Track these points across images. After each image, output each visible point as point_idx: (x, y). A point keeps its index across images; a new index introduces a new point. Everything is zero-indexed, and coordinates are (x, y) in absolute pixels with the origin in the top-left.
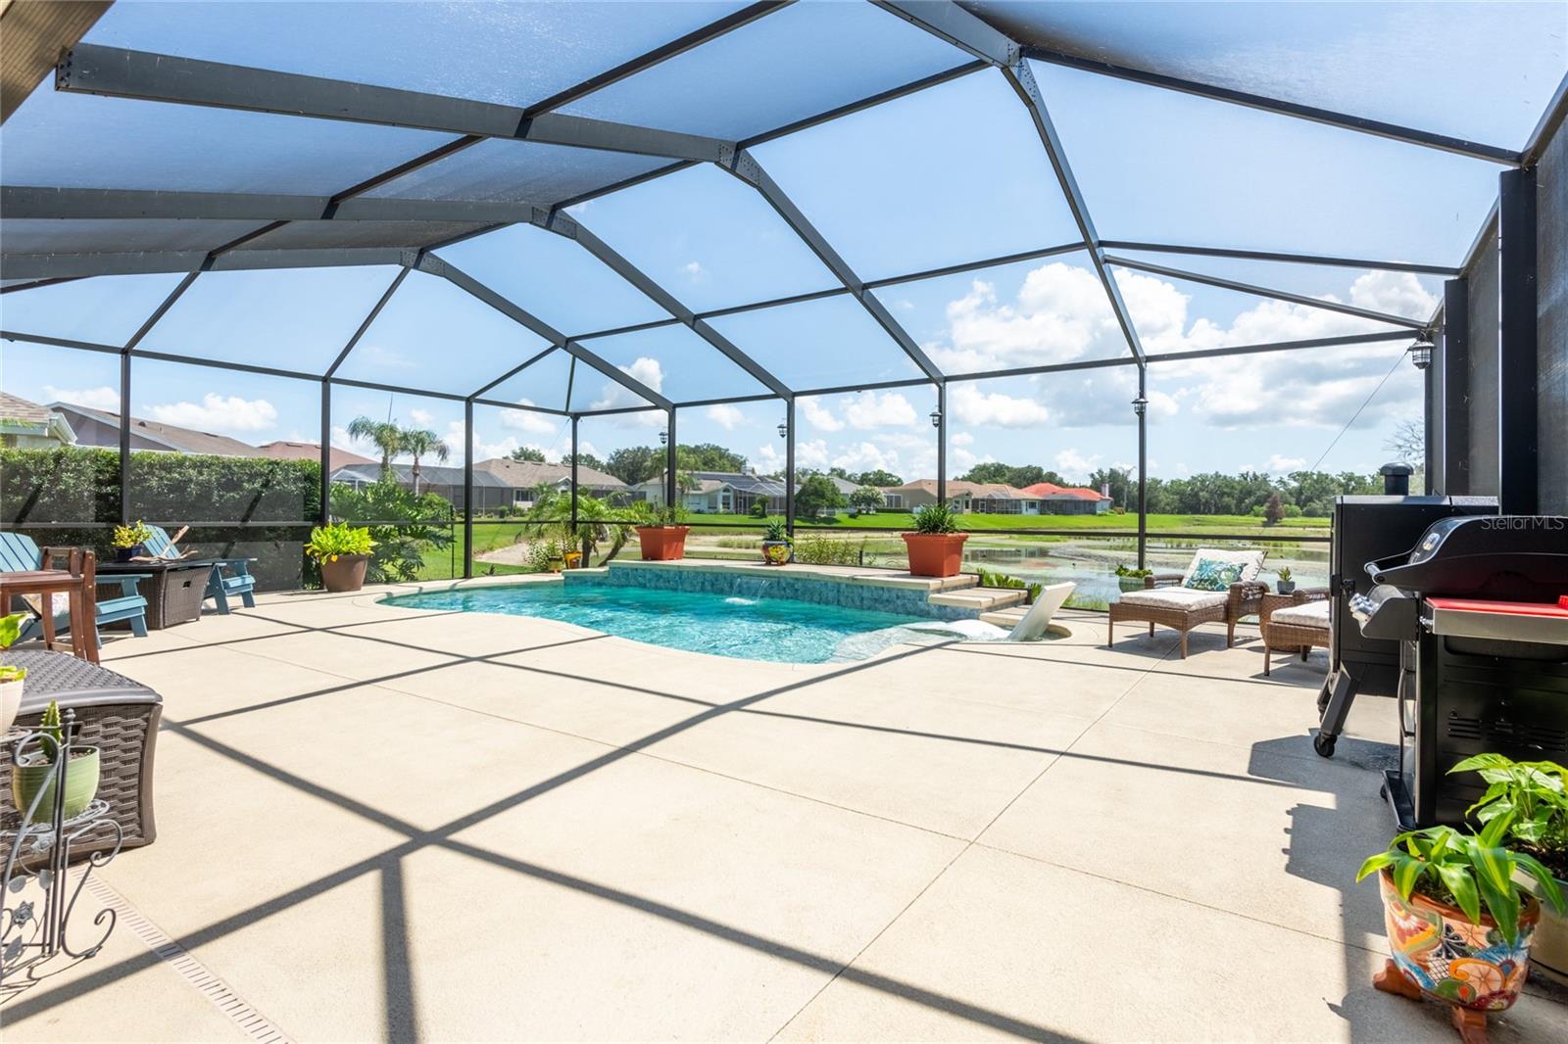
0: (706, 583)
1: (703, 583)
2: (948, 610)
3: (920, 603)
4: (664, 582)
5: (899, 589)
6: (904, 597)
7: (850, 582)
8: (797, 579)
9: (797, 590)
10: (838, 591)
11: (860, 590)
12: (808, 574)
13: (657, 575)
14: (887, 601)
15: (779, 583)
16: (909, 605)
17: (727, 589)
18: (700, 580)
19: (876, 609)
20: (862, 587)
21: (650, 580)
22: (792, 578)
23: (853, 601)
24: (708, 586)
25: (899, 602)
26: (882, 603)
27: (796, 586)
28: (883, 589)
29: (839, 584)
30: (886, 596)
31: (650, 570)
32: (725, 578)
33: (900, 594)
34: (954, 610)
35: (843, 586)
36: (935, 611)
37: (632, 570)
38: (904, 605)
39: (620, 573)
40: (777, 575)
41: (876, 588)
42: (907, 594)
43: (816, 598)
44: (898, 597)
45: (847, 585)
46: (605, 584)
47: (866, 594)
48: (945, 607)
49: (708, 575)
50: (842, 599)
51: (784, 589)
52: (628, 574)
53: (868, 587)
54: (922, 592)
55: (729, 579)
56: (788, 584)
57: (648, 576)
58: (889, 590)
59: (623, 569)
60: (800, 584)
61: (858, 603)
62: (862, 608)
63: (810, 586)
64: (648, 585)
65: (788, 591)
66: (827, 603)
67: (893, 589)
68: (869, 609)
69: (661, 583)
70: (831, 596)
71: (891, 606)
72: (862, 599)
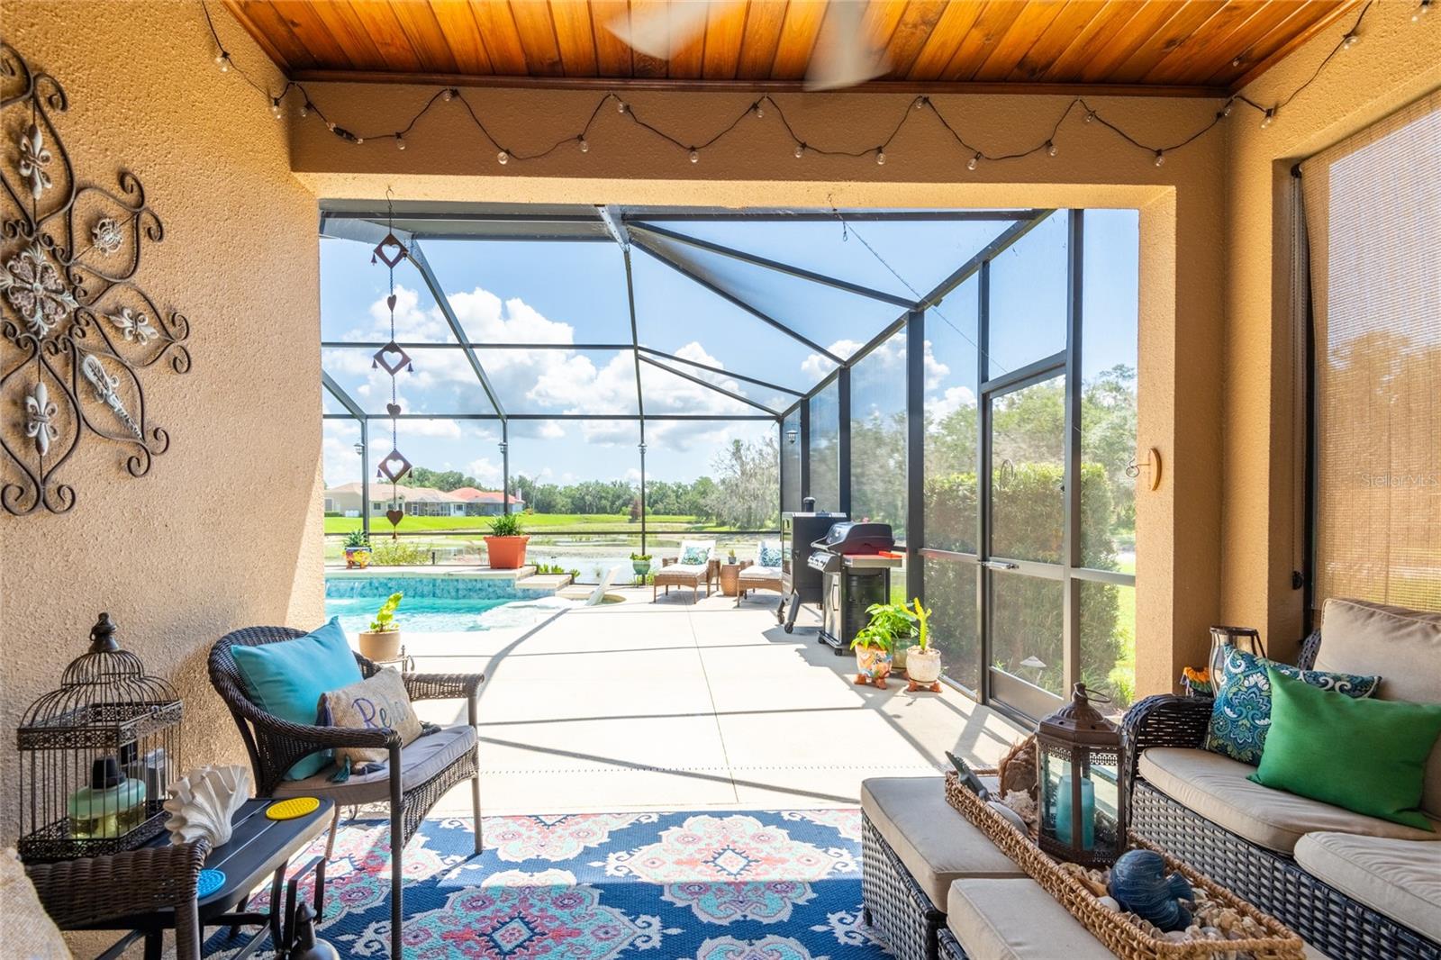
3: (508, 589)
6: (495, 586)
7: (446, 577)
10: (434, 586)
14: (480, 589)
15: (371, 584)
16: (499, 591)
19: (470, 597)
20: (457, 580)
25: (490, 590)
27: (390, 585)
29: (435, 580)
30: (479, 586)
34: (535, 591)
35: (439, 582)
36: (520, 594)
41: (471, 580)
42: (497, 583)
43: (411, 593)
45: (442, 580)
47: (461, 586)
48: (528, 589)
50: (437, 591)
51: (377, 588)
54: (509, 580)
56: (381, 584)
58: (481, 581)
61: (453, 594)
62: (458, 598)
68: (464, 597)
70: (426, 590)
71: (484, 593)
72: (458, 590)
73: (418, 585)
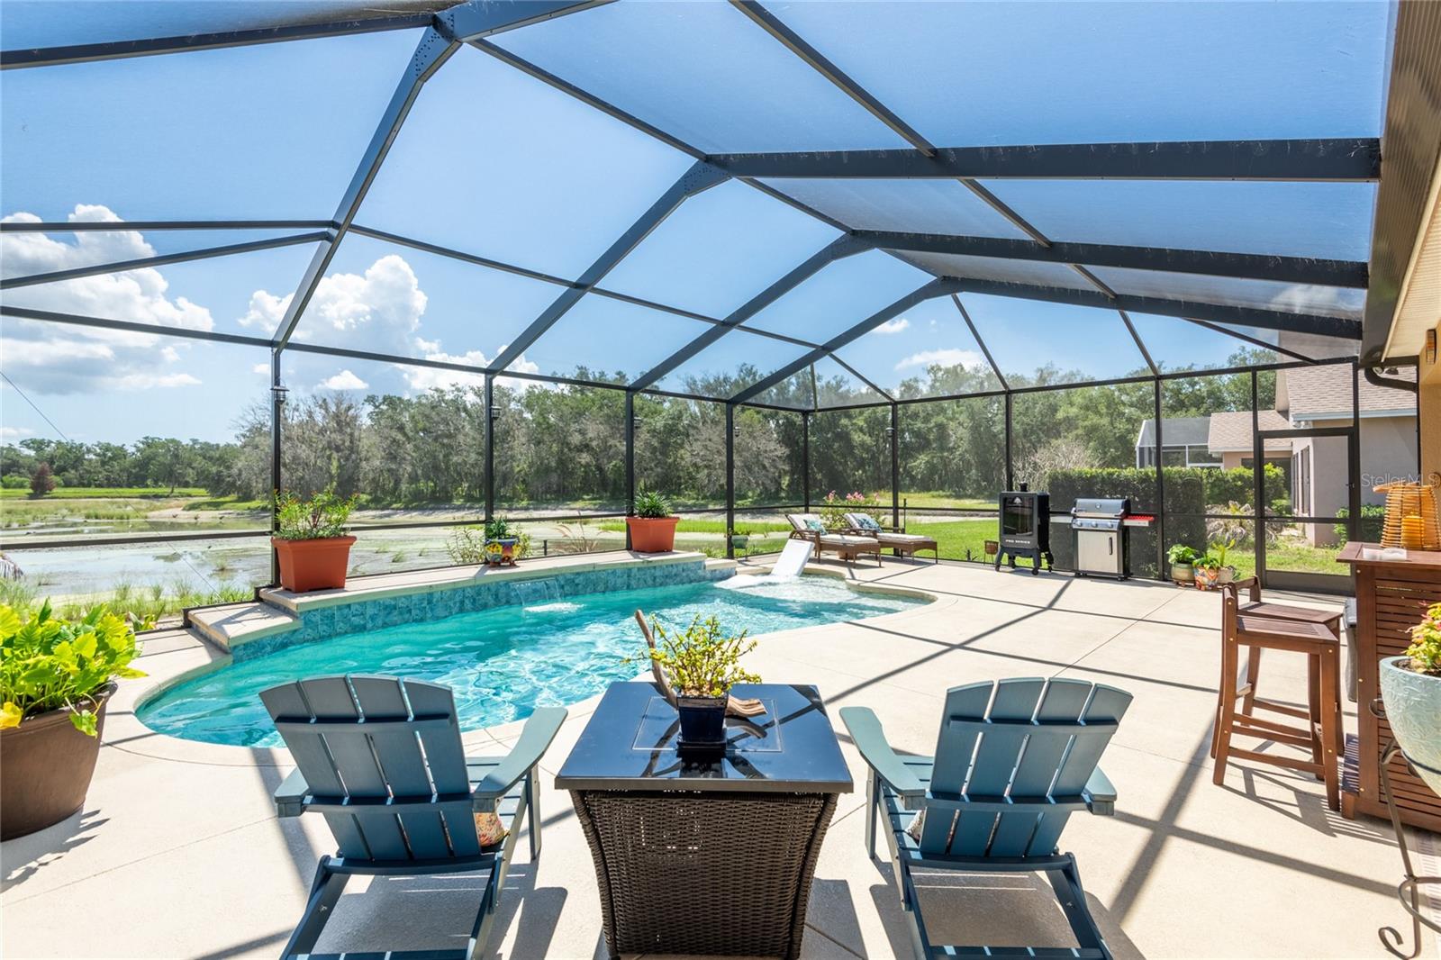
0: (467, 601)
1: (462, 602)
2: (717, 572)
3: (699, 571)
4: (401, 614)
5: (685, 564)
6: (688, 569)
8: (578, 574)
9: (577, 585)
10: (629, 576)
11: (653, 571)
12: (594, 565)
13: (386, 607)
14: (675, 575)
15: (557, 581)
16: (692, 575)
17: (491, 601)
18: (457, 599)
19: (667, 584)
20: (655, 567)
21: (373, 618)
22: (573, 574)
23: (645, 581)
24: (468, 605)
25: (684, 574)
26: (671, 578)
27: (577, 581)
28: (672, 566)
29: (630, 570)
30: (675, 571)
31: (375, 601)
32: (489, 589)
33: (685, 567)
34: (721, 572)
36: (709, 576)
37: (340, 608)
38: (687, 576)
39: (318, 617)
40: (556, 573)
42: (690, 566)
43: (601, 587)
44: (683, 570)
45: (639, 569)
46: (292, 643)
47: (658, 573)
48: (715, 570)
49: (469, 590)
51: (562, 586)
52: (333, 616)
53: (661, 566)
54: (701, 562)
55: (493, 590)
56: (567, 580)
57: (370, 611)
58: (677, 566)
59: (324, 610)
60: (581, 578)
61: (650, 582)
62: (654, 586)
63: (594, 577)
64: (370, 625)
65: (567, 588)
66: (615, 589)
67: (680, 564)
68: (661, 585)
69: (395, 617)
70: (619, 581)
71: (678, 579)
72: (655, 578)
73: (611, 577)
